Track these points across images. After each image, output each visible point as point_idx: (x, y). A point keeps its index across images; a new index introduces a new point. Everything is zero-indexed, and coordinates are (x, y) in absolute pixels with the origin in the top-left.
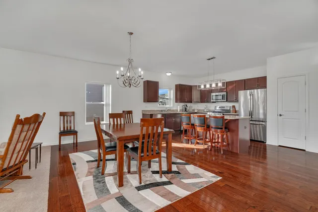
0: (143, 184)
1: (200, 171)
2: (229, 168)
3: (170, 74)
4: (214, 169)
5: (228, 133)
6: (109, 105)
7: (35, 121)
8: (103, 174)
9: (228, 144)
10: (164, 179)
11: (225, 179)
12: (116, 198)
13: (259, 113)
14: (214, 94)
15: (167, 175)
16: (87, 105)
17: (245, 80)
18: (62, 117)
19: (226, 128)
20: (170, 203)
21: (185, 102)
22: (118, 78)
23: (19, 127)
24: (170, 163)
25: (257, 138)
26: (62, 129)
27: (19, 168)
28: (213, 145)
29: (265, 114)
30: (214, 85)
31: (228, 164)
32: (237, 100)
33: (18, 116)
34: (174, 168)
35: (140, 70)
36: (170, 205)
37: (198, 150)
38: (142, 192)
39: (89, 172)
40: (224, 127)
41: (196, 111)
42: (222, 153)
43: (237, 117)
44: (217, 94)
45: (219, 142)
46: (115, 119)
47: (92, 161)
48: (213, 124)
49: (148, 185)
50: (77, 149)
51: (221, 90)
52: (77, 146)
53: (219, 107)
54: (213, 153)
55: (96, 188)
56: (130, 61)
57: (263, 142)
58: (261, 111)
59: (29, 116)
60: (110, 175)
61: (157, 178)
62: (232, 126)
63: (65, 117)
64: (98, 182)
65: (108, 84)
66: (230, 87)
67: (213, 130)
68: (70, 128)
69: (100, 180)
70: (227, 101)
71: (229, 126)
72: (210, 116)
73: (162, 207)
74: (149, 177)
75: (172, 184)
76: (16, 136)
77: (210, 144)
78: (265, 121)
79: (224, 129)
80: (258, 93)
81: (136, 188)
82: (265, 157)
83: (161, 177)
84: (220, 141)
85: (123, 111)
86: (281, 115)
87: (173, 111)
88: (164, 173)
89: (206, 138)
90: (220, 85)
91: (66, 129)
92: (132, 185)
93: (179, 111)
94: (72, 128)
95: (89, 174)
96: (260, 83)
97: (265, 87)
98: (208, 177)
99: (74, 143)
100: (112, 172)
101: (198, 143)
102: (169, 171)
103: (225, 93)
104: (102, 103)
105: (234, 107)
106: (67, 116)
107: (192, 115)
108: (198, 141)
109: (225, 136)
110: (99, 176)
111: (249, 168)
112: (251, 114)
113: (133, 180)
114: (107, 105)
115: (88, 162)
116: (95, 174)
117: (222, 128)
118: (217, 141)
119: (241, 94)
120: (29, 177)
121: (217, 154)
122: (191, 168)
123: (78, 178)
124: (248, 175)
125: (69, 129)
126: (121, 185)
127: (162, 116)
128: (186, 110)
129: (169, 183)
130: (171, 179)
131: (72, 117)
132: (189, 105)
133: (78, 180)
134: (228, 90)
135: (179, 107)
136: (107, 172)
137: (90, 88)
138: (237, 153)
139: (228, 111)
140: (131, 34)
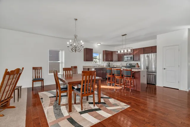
0: (83, 110)
1: (117, 102)
2: (134, 100)
3: (100, 44)
4: (126, 101)
5: (134, 80)
6: (63, 63)
7: (17, 73)
8: (59, 104)
9: (134, 86)
10: (96, 107)
11: (132, 106)
12: (67, 119)
13: (152, 68)
14: (126, 56)
15: (98, 105)
16: (50, 63)
17: (144, 48)
18: (34, 70)
19: (133, 76)
20: (99, 121)
21: (109, 61)
22: (68, 47)
23: (7, 76)
24: (100, 98)
25: (151, 82)
26: (34, 78)
27: (8, 102)
28: (125, 86)
29: (156, 68)
30: (126, 51)
31: (134, 97)
32: (139, 60)
33: (7, 70)
34: (102, 100)
35: (81, 41)
37: (116, 90)
38: (82, 115)
39: (51, 103)
40: (131, 76)
41: (115, 67)
42: (130, 91)
43: (139, 70)
44: (128, 56)
45: (129, 85)
46: (67, 71)
47: (53, 97)
48: (125, 74)
49: (86, 111)
50: (43, 89)
51: (130, 54)
52: (43, 88)
53: (129, 64)
54: (125, 91)
55: (55, 113)
56: (76, 37)
57: (155, 85)
58: (153, 66)
59: (13, 69)
60: (63, 105)
61: (92, 107)
62: (136, 75)
63: (36, 70)
64: (57, 109)
65: (62, 50)
66: (135, 52)
67: (125, 77)
68: (39, 77)
70: (133, 60)
71: (134, 75)
72: (123, 70)
73: (95, 124)
74: (87, 106)
75: (101, 110)
76: (5, 82)
77: (123, 86)
78: (155, 72)
79: (131, 77)
80: (152, 56)
81: (79, 112)
82: (155, 94)
83: (94, 106)
84: (129, 84)
85: (71, 67)
86: (165, 69)
87: (102, 66)
88: (96, 103)
89: (121, 82)
90: (129, 51)
91: (36, 78)
92: (77, 111)
93: (105, 66)
94: (40, 77)
95: (51, 105)
96: (153, 50)
97: (156, 52)
98: (123, 106)
99: (41, 86)
100: (65, 103)
101: (116, 86)
102: (99, 102)
103: (132, 56)
104: (59, 61)
105: (137, 64)
106: (37, 70)
107: (113, 69)
108: (116, 84)
109: (132, 81)
110: (57, 105)
111: (146, 100)
112: (147, 68)
113: (78, 108)
114: (62, 63)
115: (50, 97)
116: (54, 105)
117: (130, 77)
118: (127, 84)
119: (142, 56)
120: (14, 107)
121: (127, 92)
122: (112, 100)
124: (145, 104)
125: (38, 77)
126: (70, 111)
127: (95, 69)
128: (109, 66)
129: (99, 109)
130: (100, 107)
131: (40, 70)
132: (111, 63)
133: (44, 108)
134: (134, 54)
135: (105, 64)
136: (62, 103)
137: (51, 52)
138: (139, 92)
139: (134, 66)
140: (76, 20)
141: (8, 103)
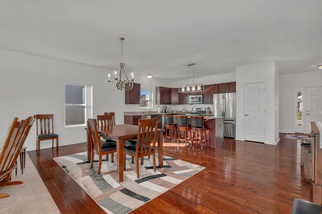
0: (140, 178)
1: (187, 164)
2: (210, 160)
3: (151, 76)
4: (199, 162)
5: (207, 132)
6: (90, 107)
8: (99, 173)
9: (207, 141)
10: (158, 172)
11: (208, 168)
12: (120, 191)
13: (229, 114)
15: (160, 169)
16: (67, 108)
17: (218, 84)
18: (39, 120)
19: (205, 127)
20: (169, 189)
21: (165, 104)
22: (109, 81)
23: (16, 130)
24: (161, 160)
25: (228, 135)
26: (39, 133)
28: (194, 142)
29: (234, 114)
31: (208, 157)
32: (212, 102)
33: (16, 119)
34: (165, 163)
35: (132, 74)
36: (169, 190)
37: (180, 148)
38: (141, 184)
39: (83, 173)
40: (203, 126)
41: (174, 112)
42: (202, 148)
43: (211, 118)
44: (193, 96)
45: (199, 140)
46: (103, 121)
47: (83, 163)
48: (193, 124)
49: (145, 178)
50: (58, 153)
51: (198, 94)
52: (58, 150)
53: (196, 109)
54: (193, 149)
55: (97, 185)
56: (122, 66)
57: (233, 138)
58: (231, 112)
59: (25, 119)
60: (106, 173)
61: (152, 172)
62: (210, 126)
63: (43, 120)
64: (97, 180)
65: (89, 85)
66: (206, 90)
67: (194, 129)
68: (49, 131)
69: (98, 178)
70: (203, 103)
71: (207, 124)
72: (191, 117)
73: (163, 193)
74: (144, 173)
75: (166, 175)
76: (12, 140)
77: (190, 142)
78: (234, 120)
79: (203, 128)
80: (229, 96)
81: (136, 181)
82: (234, 150)
83: (155, 171)
84: (200, 138)
85: (105, 113)
86: (246, 115)
87: (154, 112)
88: (157, 167)
89: (187, 137)
90: (199, 88)
91: (43, 133)
92: (131, 180)
93: (159, 112)
94: (51, 132)
95: (85, 174)
96: (230, 87)
97: (234, 91)
98: (195, 168)
99: (53, 147)
100: (107, 171)
101: (180, 142)
102: (161, 166)
103: (201, 96)
104: (83, 105)
105: (209, 108)
107: (174, 116)
108: (181, 140)
109: (204, 134)
110: (97, 175)
111: (223, 159)
112: (224, 114)
113: (131, 176)
114: (88, 107)
115: (78, 164)
116: (91, 174)
117: (201, 127)
118: (197, 138)
119: (215, 96)
120: (20, 183)
121: (196, 150)
122: (178, 162)
123: (75, 179)
124: (222, 163)
125: (47, 133)
126: (121, 180)
128: (165, 112)
129: (163, 175)
130: (164, 172)
131: (51, 120)
132: (168, 106)
134: (204, 93)
135: (159, 108)
136: (102, 171)
137: (69, 89)
138: (214, 149)
139: (205, 112)
140: (123, 39)
141: (9, 176)
